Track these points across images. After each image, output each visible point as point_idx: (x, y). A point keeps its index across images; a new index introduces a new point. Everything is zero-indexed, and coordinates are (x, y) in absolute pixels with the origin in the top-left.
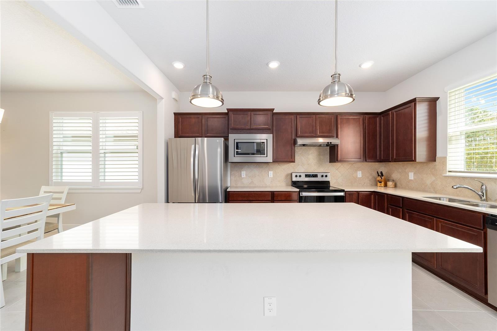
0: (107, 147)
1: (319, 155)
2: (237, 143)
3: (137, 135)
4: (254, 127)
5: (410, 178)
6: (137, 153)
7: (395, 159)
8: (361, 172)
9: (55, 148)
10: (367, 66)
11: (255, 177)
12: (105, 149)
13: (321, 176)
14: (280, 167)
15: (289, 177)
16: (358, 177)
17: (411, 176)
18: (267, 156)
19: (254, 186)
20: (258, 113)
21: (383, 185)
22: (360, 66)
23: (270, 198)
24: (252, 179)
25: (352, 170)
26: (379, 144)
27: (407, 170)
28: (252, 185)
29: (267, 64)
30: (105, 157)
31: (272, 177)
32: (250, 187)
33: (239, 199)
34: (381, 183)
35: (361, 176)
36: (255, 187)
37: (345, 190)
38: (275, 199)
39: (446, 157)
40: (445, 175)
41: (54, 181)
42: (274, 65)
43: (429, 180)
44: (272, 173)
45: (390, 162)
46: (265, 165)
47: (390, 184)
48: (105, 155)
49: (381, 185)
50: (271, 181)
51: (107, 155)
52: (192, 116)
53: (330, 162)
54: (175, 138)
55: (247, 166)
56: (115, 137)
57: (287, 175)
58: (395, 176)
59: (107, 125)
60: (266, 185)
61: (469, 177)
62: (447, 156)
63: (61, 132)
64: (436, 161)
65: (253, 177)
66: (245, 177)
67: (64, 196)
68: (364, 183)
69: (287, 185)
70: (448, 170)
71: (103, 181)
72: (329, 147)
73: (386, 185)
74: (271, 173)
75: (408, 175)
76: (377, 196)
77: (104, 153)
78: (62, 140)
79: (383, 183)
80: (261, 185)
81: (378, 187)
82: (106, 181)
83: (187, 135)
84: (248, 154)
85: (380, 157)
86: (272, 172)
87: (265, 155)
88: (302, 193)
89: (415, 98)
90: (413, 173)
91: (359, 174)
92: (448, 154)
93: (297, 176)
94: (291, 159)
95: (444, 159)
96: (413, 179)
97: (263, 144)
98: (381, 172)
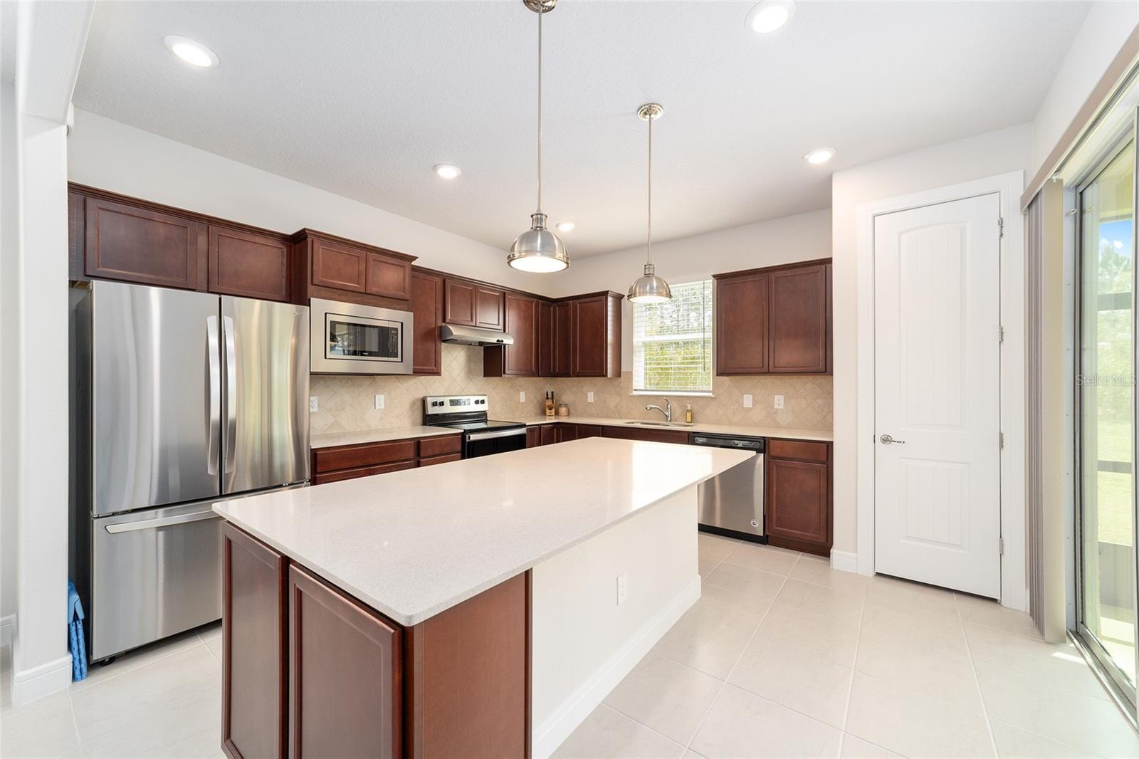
1: (469, 360)
2: (333, 324)
4: (374, 290)
5: (589, 401)
7: (578, 373)
8: (524, 393)
11: (343, 409)
13: (474, 403)
14: (399, 384)
15: (419, 405)
16: (521, 401)
17: (591, 397)
18: (402, 361)
19: (340, 431)
20: (383, 258)
21: (554, 414)
23: (412, 454)
24: (334, 416)
25: (514, 389)
26: (553, 349)
27: (584, 389)
28: (335, 431)
29: (435, 168)
31: (383, 408)
33: (342, 467)
35: (524, 401)
36: (343, 435)
37: (527, 424)
39: (632, 372)
40: (631, 394)
42: (448, 173)
43: (613, 401)
44: (383, 398)
45: (570, 376)
46: (367, 381)
47: (563, 410)
49: (551, 412)
50: (381, 418)
52: (159, 216)
53: (485, 375)
55: (322, 381)
57: (413, 402)
58: (567, 397)
60: (370, 427)
64: (620, 377)
65: (338, 410)
66: (317, 411)
68: (528, 411)
69: (414, 424)
70: (635, 388)
72: (482, 347)
73: (557, 413)
74: (381, 399)
75: (587, 397)
76: (561, 430)
79: (553, 410)
80: (358, 429)
83: (132, 274)
84: (360, 353)
85: (554, 371)
86: (383, 396)
87: (399, 359)
88: (469, 437)
89: (608, 291)
90: (593, 393)
91: (522, 397)
92: (634, 368)
93: (434, 404)
94: (434, 368)
95: (630, 374)
96: (593, 401)
97: (393, 332)
98: (552, 392)
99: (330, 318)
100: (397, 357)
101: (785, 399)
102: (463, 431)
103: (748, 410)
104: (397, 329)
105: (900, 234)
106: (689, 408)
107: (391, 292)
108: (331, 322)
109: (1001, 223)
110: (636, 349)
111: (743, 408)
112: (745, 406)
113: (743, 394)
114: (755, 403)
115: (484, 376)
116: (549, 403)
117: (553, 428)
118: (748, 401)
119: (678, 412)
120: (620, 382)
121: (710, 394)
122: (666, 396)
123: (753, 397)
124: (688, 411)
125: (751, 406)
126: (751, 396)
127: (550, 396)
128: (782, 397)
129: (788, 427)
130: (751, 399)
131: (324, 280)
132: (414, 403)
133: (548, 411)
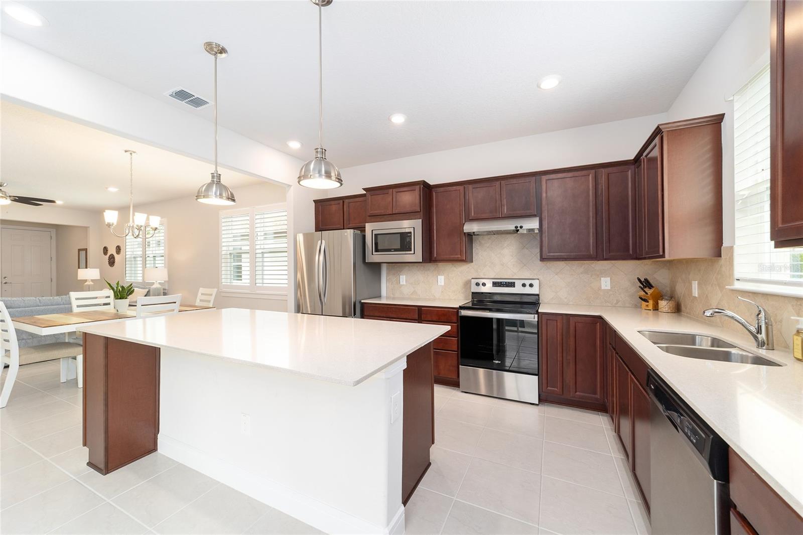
0: (266, 246)
3: (286, 230)
4: (397, 210)
5: (695, 294)
6: (286, 252)
8: (609, 279)
9: (224, 248)
10: (550, 84)
11: (419, 283)
12: (264, 249)
13: (520, 286)
14: (455, 269)
15: (470, 285)
16: (602, 288)
17: (695, 288)
18: (414, 253)
19: (417, 297)
20: (401, 189)
21: (651, 307)
23: (416, 317)
24: (413, 288)
25: (590, 276)
26: (632, 223)
27: (690, 277)
28: (414, 297)
29: (389, 121)
30: (263, 257)
31: (443, 284)
32: (411, 299)
33: (376, 315)
34: (648, 302)
35: (609, 287)
36: (419, 300)
38: (422, 316)
39: (733, 247)
40: (731, 288)
41: (223, 283)
44: (442, 278)
46: (433, 267)
48: (263, 255)
50: (442, 292)
51: (265, 255)
52: (333, 202)
54: (316, 231)
55: (407, 267)
56: (275, 233)
57: (466, 282)
58: (679, 287)
59: (266, 220)
60: (435, 297)
61: (760, 293)
62: (735, 244)
63: (230, 232)
64: (721, 257)
65: (416, 284)
66: (405, 283)
67: (212, 298)
68: (618, 302)
69: (467, 299)
70: (736, 275)
71: (261, 285)
73: (657, 308)
75: (692, 287)
77: (262, 253)
78: (231, 240)
79: (651, 302)
80: (428, 297)
81: (644, 310)
82: (265, 285)
83: (334, 227)
84: (389, 250)
87: (412, 252)
88: (461, 312)
90: (696, 283)
91: (606, 283)
93: (477, 284)
94: (459, 256)
95: (730, 252)
96: (697, 295)
97: (409, 235)
99: (374, 232)
100: (411, 251)
104: (410, 233)
107: (408, 209)
108: (375, 234)
120: (721, 266)
131: (372, 212)
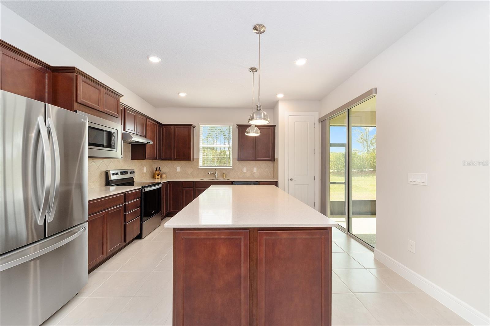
5: (177, 171)
7: (176, 159)
10: (182, 95)
16: (144, 172)
17: (178, 169)
20: (109, 93)
22: (178, 93)
25: (142, 166)
27: (175, 166)
29: (148, 57)
37: (162, 182)
42: (154, 60)
43: (190, 171)
45: (171, 160)
47: (164, 176)
49: (158, 177)
64: (193, 161)
68: (147, 177)
69: (101, 186)
70: (200, 165)
73: (161, 177)
75: (176, 169)
81: (157, 179)
85: (162, 157)
87: (116, 150)
88: (144, 190)
89: (192, 124)
90: (179, 168)
91: (145, 170)
92: (200, 157)
93: (114, 174)
95: (198, 160)
96: (179, 171)
97: (113, 135)
98: (159, 167)
100: (115, 148)
101: (257, 169)
102: (141, 187)
103: (245, 173)
104: (115, 133)
105: (295, 122)
106: (224, 173)
107: (112, 112)
109: (315, 124)
110: (200, 150)
111: (243, 172)
112: (244, 171)
113: (243, 167)
114: (247, 170)
115: (131, 159)
116: (158, 172)
117: (168, 183)
118: (245, 170)
119: (219, 174)
120: (193, 163)
121: (232, 168)
122: (216, 169)
123: (247, 168)
124: (224, 174)
125: (246, 171)
126: (246, 168)
127: (158, 169)
128: (256, 168)
129: (258, 178)
130: (246, 169)
131: (83, 100)
132: (101, 174)
133: (157, 176)
